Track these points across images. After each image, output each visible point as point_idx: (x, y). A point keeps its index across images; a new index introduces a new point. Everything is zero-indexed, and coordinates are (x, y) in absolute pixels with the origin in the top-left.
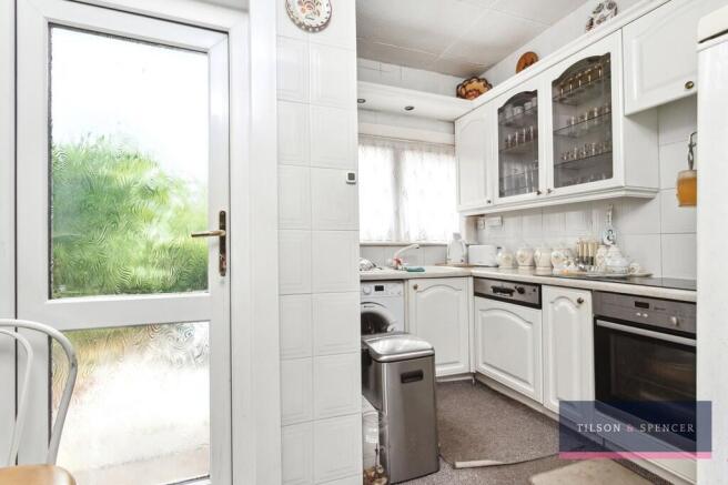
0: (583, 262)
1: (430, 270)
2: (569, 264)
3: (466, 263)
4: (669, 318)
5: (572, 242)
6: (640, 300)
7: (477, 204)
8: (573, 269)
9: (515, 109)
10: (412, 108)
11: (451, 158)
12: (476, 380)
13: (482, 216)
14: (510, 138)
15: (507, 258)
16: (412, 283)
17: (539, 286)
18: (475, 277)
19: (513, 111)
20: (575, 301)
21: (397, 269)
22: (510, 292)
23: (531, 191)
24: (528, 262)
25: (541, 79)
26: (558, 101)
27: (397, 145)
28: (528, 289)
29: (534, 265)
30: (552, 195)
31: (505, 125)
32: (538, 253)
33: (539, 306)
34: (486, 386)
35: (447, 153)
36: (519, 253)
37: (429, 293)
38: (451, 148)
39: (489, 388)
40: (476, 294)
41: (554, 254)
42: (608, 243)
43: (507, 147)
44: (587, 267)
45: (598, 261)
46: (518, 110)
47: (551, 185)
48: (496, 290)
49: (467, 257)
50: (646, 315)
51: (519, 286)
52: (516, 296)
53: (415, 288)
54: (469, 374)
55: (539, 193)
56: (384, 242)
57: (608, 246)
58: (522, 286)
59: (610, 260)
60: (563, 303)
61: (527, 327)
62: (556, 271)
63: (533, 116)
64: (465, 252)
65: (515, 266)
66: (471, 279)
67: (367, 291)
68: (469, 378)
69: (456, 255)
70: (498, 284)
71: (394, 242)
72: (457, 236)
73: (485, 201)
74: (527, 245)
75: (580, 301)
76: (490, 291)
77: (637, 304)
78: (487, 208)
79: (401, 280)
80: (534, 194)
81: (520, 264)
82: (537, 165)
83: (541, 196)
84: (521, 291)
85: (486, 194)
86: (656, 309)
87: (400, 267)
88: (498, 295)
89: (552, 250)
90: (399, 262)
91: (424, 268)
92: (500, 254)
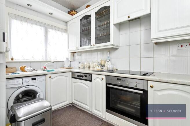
0: (102, 66)
1: (56, 70)
2: (99, 67)
3: (70, 67)
4: (126, 83)
5: (99, 61)
6: (118, 78)
7: (74, 49)
8: (100, 68)
9: (85, 20)
10: (52, 14)
11: (66, 34)
12: (72, 105)
13: (75, 52)
14: (83, 29)
15: (82, 65)
16: (48, 76)
17: (91, 74)
18: (72, 72)
19: (84, 21)
20: (101, 79)
21: (44, 70)
22: (82, 76)
23: (89, 45)
24: (88, 66)
25: (92, 11)
26: (96, 19)
27: (46, 26)
28: (88, 75)
29: (89, 67)
30: (94, 46)
31: (82, 25)
32: (90, 64)
33: (91, 81)
34: (75, 106)
35: (65, 32)
36: (85, 64)
37: (56, 78)
38: (66, 31)
39: (76, 107)
40: (72, 77)
41: (95, 64)
42: (108, 61)
43: (83, 32)
44: (103, 67)
45: (106, 66)
46: (86, 20)
47: (94, 43)
48: (78, 76)
49: (70, 65)
50: (120, 82)
51: (85, 74)
52: (84, 78)
53: (50, 77)
54: (70, 103)
55: (91, 46)
56: (40, 60)
57: (108, 62)
58: (86, 75)
59: (109, 66)
60: (98, 80)
61: (87, 87)
62: (95, 69)
63: (90, 23)
64: (70, 64)
65: (84, 68)
66: (71, 73)
67: (28, 81)
68: (70, 105)
69: (67, 65)
70: (79, 74)
71: (44, 60)
72: (67, 59)
73: (76, 48)
74: (88, 61)
75: (102, 79)
76: (77, 77)
77: (118, 79)
78: (76, 50)
79: (45, 75)
80: (90, 46)
81: (86, 67)
82: (91, 38)
83: (92, 47)
84: (86, 76)
85: (76, 46)
86: (123, 80)
87: (45, 70)
88: (79, 77)
89: (94, 63)
90: (45, 68)
91: (54, 69)
92: (80, 64)
